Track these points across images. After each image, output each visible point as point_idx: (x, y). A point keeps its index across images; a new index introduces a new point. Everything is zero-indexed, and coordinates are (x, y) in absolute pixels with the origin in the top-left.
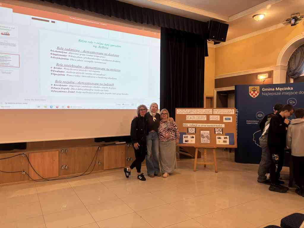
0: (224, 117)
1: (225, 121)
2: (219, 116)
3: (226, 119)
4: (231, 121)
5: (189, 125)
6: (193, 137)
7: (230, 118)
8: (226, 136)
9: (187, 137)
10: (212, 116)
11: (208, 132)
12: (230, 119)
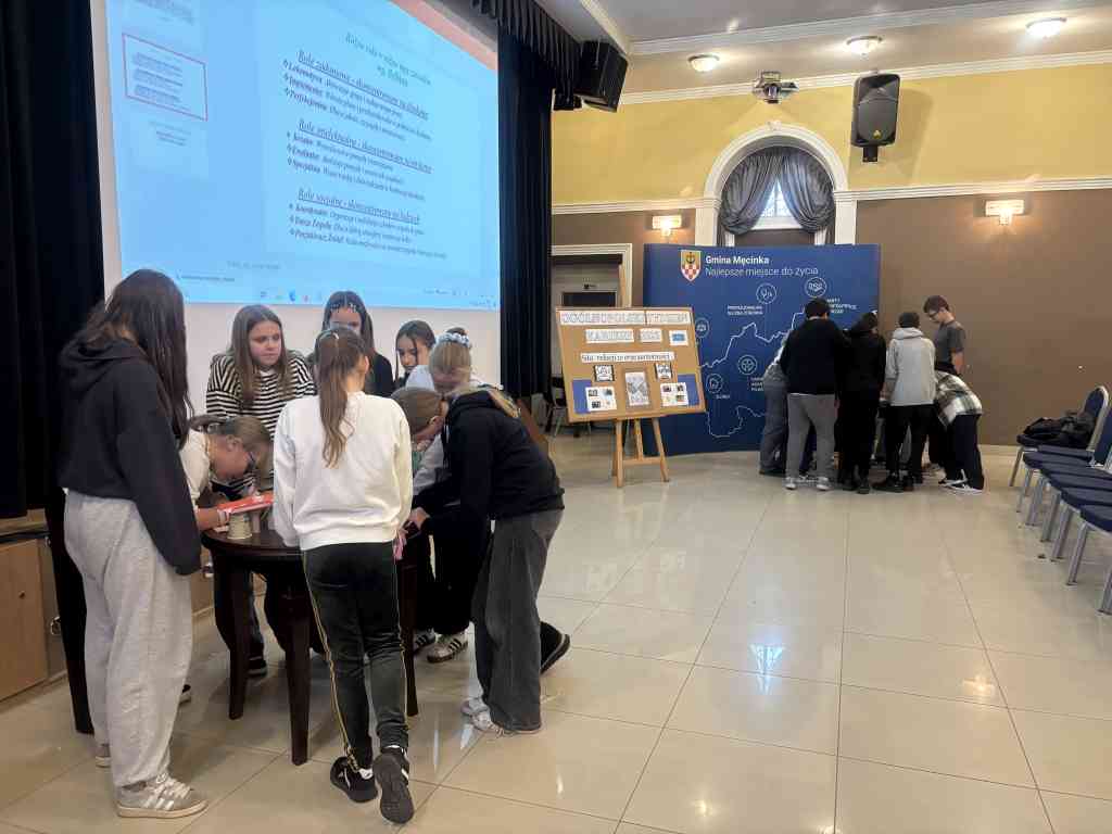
0: (671, 333)
1: (673, 343)
2: (659, 330)
3: (676, 338)
4: (685, 343)
5: (595, 357)
6: (609, 393)
7: (682, 336)
8: (679, 384)
9: (595, 394)
10: (646, 330)
11: (642, 374)
12: (681, 338)
